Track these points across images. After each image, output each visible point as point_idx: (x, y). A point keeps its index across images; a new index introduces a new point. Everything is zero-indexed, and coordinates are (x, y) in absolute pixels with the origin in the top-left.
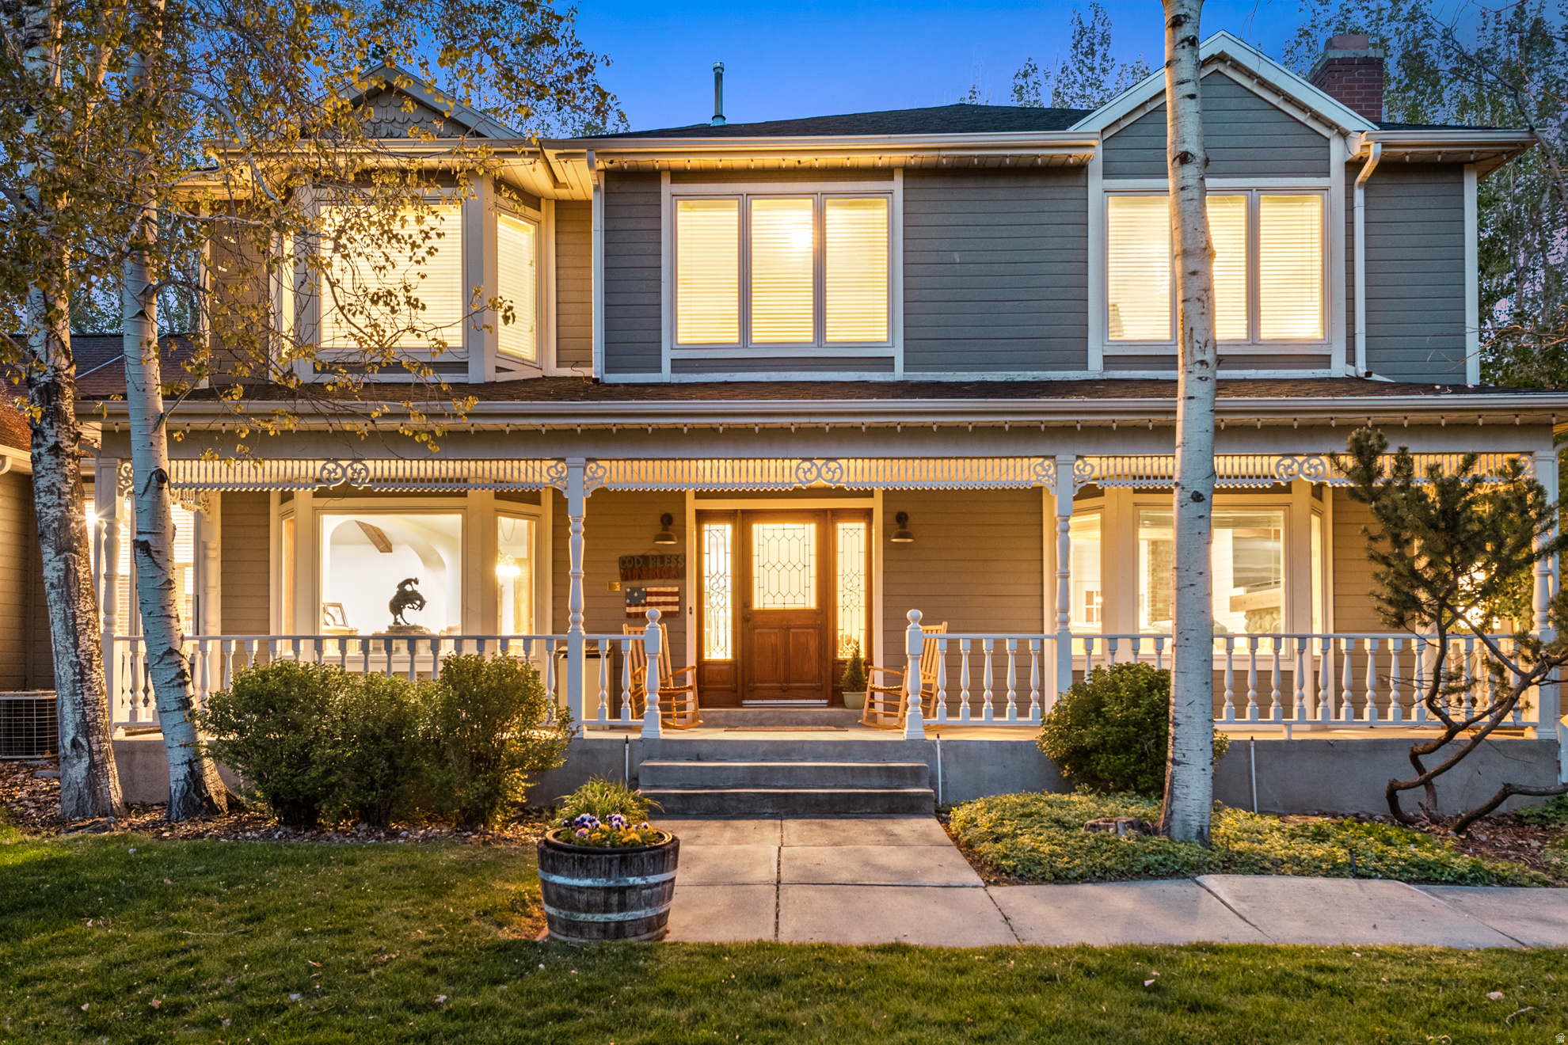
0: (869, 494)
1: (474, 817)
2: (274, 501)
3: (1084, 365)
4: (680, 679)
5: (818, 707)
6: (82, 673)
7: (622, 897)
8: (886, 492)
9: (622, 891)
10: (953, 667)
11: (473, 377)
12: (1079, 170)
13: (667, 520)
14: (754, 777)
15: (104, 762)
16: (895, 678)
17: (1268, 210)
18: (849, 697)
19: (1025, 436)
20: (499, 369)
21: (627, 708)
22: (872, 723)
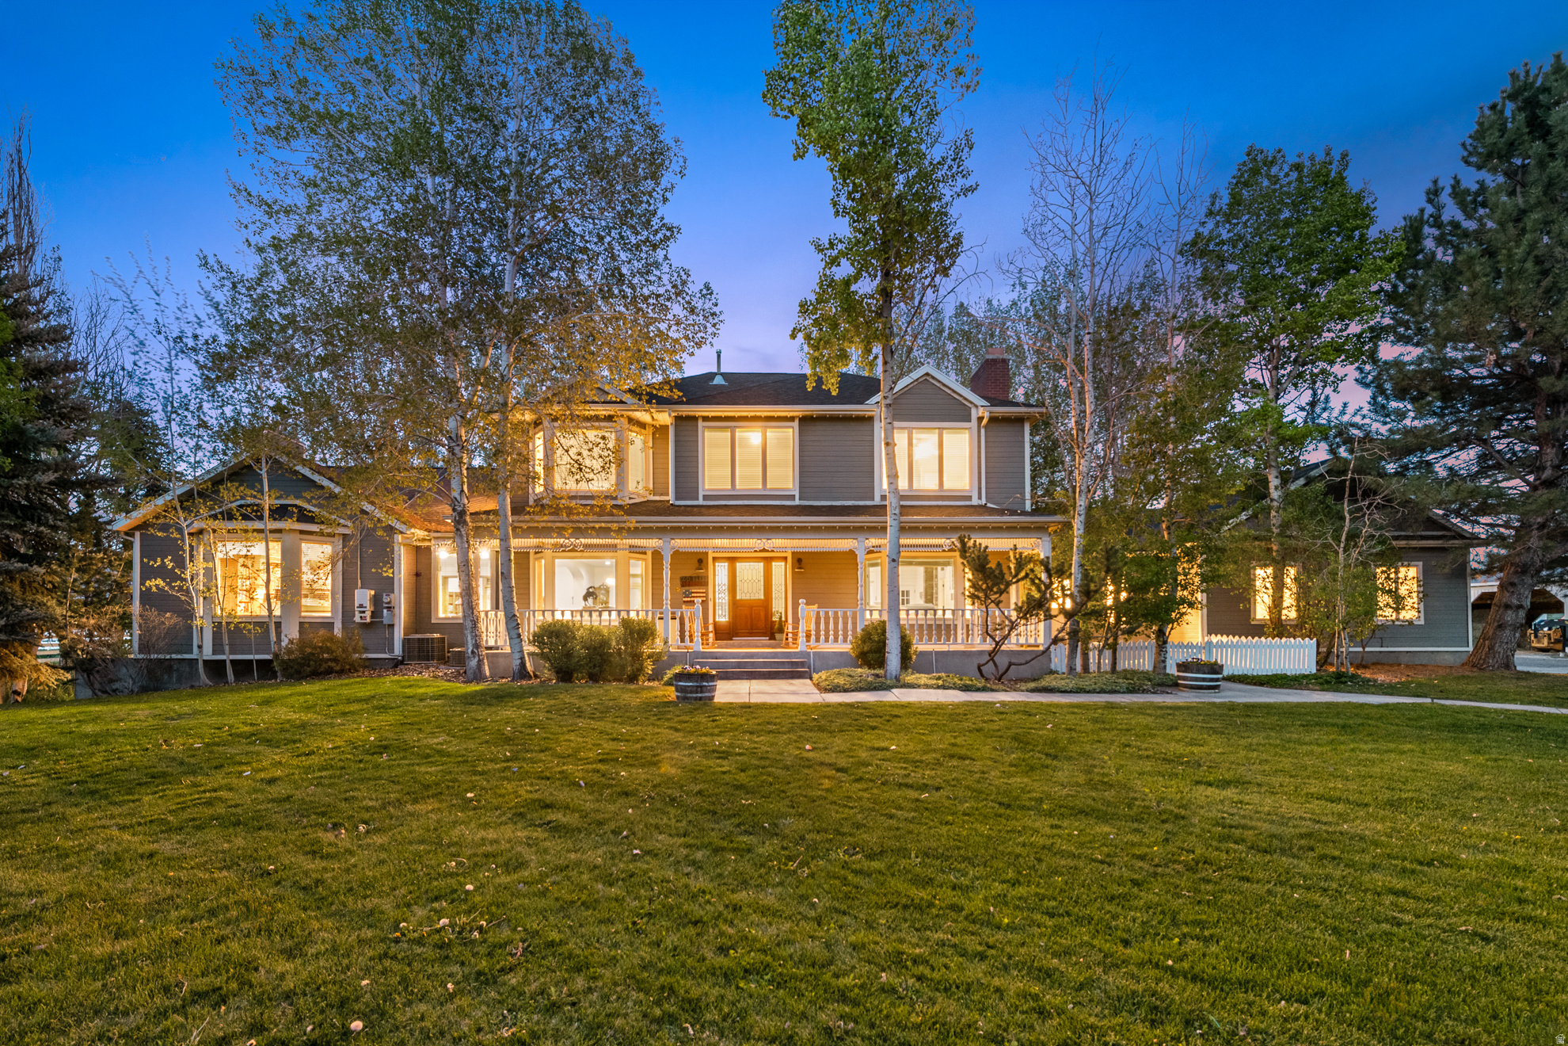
0: (786, 552)
1: (633, 678)
2: (532, 556)
3: (871, 500)
4: (706, 628)
5: (765, 640)
7: (701, 689)
8: (794, 552)
9: (700, 687)
10: (818, 623)
11: (621, 502)
12: (871, 419)
13: (700, 561)
14: (739, 665)
15: (483, 661)
16: (796, 626)
17: (946, 436)
18: (777, 636)
19: (845, 530)
20: (630, 499)
21: (687, 638)
22: (787, 646)
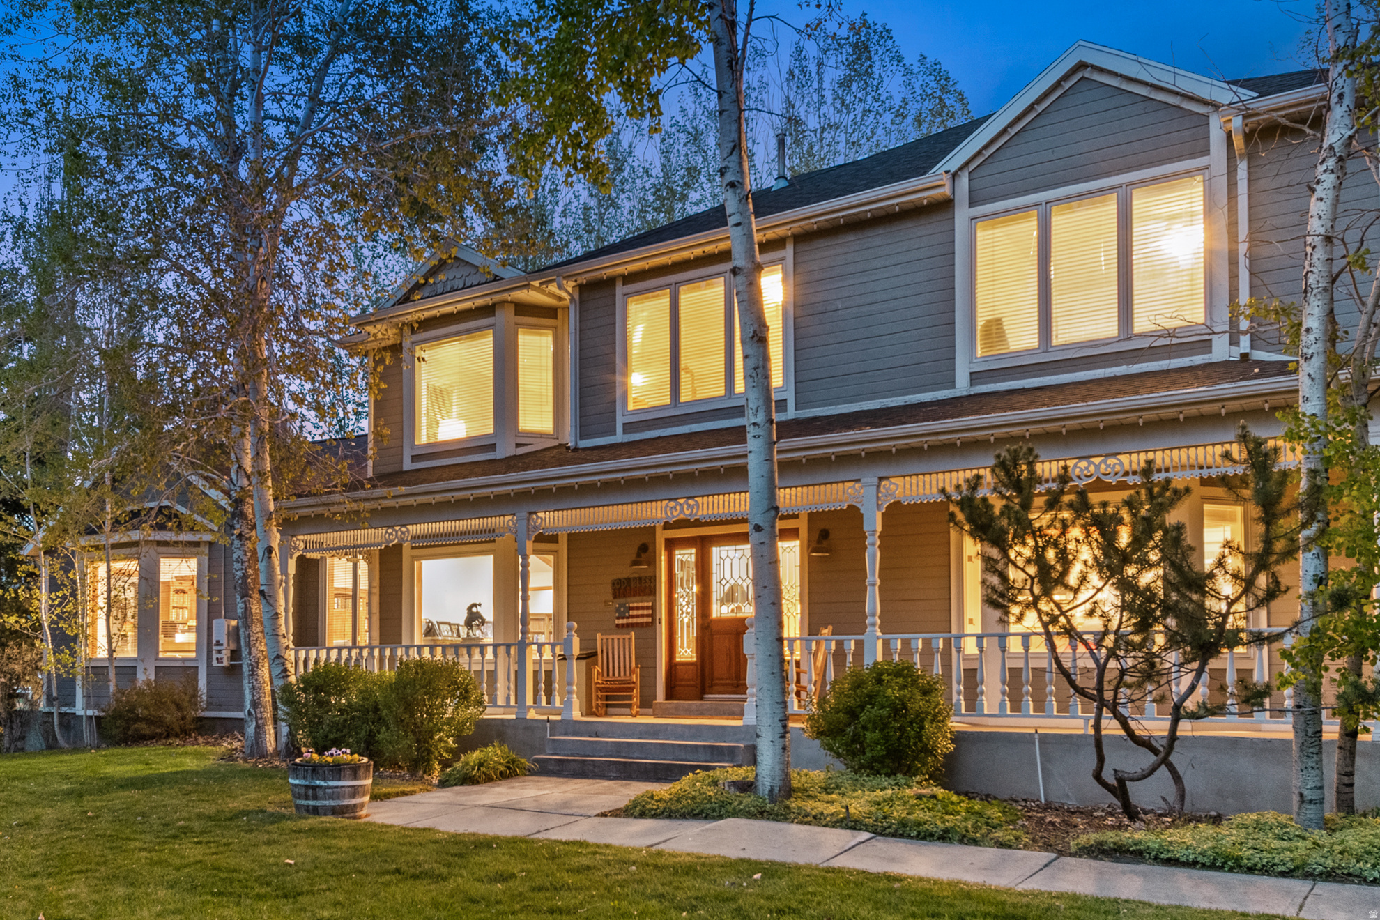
0: (796, 516)
3: (952, 384)
6: (252, 670)
8: (811, 515)
9: (314, 788)
11: (500, 454)
12: (946, 205)
13: (642, 549)
15: (264, 725)
20: (518, 445)
